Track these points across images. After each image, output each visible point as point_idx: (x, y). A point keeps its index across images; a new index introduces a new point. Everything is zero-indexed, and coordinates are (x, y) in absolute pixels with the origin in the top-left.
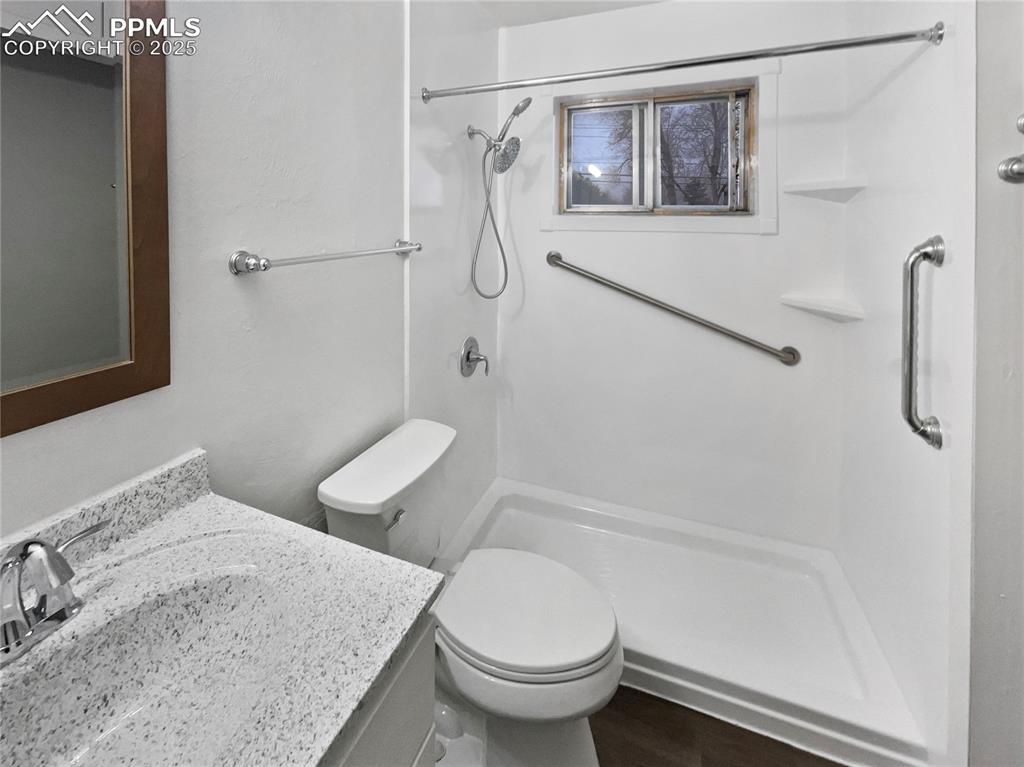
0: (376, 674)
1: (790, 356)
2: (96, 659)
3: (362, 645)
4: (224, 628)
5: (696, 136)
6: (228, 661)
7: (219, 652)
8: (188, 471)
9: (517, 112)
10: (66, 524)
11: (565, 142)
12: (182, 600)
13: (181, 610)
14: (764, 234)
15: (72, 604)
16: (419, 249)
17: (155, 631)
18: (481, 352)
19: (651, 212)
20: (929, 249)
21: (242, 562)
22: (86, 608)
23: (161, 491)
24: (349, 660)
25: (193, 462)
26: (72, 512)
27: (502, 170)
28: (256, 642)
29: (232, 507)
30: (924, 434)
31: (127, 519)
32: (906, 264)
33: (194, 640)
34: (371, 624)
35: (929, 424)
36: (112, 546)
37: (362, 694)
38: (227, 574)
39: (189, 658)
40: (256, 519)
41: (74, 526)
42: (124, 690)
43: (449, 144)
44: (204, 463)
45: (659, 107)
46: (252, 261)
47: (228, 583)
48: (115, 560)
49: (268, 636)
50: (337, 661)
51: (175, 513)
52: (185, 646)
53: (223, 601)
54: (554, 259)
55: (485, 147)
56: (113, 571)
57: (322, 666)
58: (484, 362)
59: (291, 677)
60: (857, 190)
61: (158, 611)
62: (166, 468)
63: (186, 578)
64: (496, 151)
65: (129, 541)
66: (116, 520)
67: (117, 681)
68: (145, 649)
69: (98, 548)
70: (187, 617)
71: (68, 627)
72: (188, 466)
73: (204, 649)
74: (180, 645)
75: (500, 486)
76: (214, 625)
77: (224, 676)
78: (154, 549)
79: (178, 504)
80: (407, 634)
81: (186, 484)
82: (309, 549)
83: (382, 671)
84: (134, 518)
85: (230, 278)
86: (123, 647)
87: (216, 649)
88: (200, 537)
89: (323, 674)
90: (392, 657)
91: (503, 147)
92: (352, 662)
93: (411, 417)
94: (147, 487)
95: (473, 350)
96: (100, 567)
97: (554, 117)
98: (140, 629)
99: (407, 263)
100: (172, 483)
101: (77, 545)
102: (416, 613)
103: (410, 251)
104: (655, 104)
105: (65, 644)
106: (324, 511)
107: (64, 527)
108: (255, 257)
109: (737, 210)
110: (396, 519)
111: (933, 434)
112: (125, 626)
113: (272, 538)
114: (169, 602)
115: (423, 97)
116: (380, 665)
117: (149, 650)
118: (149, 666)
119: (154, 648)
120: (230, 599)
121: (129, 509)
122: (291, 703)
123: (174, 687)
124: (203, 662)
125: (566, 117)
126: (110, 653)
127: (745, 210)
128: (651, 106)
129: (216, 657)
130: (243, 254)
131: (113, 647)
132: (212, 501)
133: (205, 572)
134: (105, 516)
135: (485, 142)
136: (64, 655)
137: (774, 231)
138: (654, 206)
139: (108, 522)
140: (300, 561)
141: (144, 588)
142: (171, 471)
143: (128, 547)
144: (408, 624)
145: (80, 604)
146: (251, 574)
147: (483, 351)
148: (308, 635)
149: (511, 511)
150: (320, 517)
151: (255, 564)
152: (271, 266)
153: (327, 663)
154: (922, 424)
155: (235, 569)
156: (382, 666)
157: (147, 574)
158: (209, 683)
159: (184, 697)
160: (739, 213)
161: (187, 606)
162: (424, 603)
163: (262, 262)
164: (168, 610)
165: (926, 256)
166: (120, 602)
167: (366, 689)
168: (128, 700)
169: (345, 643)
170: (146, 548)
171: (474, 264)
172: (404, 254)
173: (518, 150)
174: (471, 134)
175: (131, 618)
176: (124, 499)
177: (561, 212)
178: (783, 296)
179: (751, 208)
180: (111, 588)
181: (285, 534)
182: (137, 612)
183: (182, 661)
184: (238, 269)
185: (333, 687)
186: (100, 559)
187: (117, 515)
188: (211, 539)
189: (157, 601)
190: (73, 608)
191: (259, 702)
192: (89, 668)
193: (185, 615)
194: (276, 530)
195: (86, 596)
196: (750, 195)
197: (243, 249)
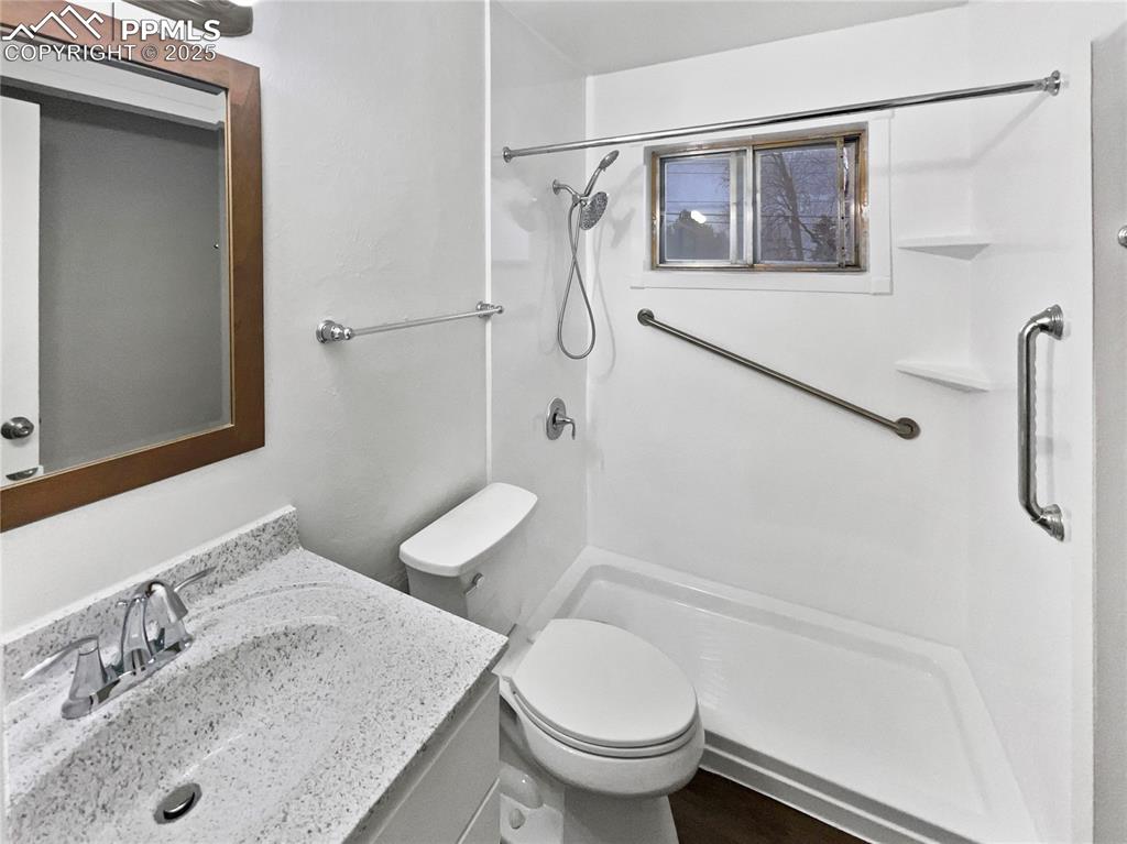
0: (440, 721)
1: (907, 429)
2: (204, 689)
3: (429, 695)
4: (310, 672)
5: (825, 169)
6: (314, 702)
7: (305, 693)
8: (281, 526)
9: (604, 165)
10: (180, 568)
11: (658, 193)
12: (276, 644)
13: (273, 652)
14: (875, 294)
15: (185, 639)
16: (501, 312)
17: (252, 669)
18: (568, 415)
19: (751, 268)
20: (1045, 321)
21: (326, 612)
22: (196, 643)
23: (257, 543)
24: (416, 707)
25: (283, 518)
26: (183, 558)
27: (589, 226)
28: (338, 686)
29: (320, 562)
30: (1043, 523)
31: (230, 567)
32: (1021, 335)
33: (284, 681)
34: (438, 678)
35: (1050, 512)
36: (216, 591)
37: (426, 738)
38: (314, 623)
39: (280, 697)
40: (340, 574)
41: (186, 571)
42: (226, 719)
43: (535, 200)
44: (294, 519)
45: (759, 155)
46: (337, 331)
47: (313, 632)
48: (219, 603)
49: (348, 682)
50: (405, 707)
51: (267, 564)
52: (277, 686)
53: (310, 647)
54: (646, 318)
55: (571, 203)
56: (217, 613)
57: (391, 710)
58: (570, 425)
59: (365, 718)
60: (981, 247)
61: (254, 651)
62: (260, 523)
63: (278, 624)
64: (582, 206)
65: (231, 587)
66: (219, 568)
67: (221, 710)
68: (243, 685)
69: (205, 592)
70: (278, 660)
71: (182, 658)
72: (280, 522)
73: (294, 690)
74: (272, 684)
75: (591, 555)
76: (301, 668)
77: (308, 714)
78: (252, 596)
79: (271, 556)
80: (470, 689)
81: (278, 538)
82: (385, 605)
83: (445, 720)
84: (234, 567)
85: (318, 347)
86: (226, 680)
87: (303, 690)
88: (289, 588)
89: (393, 718)
90: (455, 707)
91: (589, 203)
92: (418, 709)
93: (495, 480)
94: (246, 539)
95: (560, 412)
96: (207, 608)
97: (645, 168)
98: (239, 666)
99: (489, 325)
100: (266, 536)
101: (187, 588)
102: (480, 671)
103: (492, 313)
104: (754, 152)
105: (180, 672)
106: (405, 572)
107: (178, 571)
108: (340, 327)
109: (847, 266)
110: (474, 582)
111: (1055, 524)
112: (227, 662)
113: (354, 593)
114: (264, 645)
115: (505, 156)
116: (443, 715)
117: (248, 685)
118: (247, 700)
119: (251, 684)
120: (315, 646)
121: (230, 558)
122: (364, 739)
123: (266, 721)
124: (292, 701)
125: (658, 166)
126: (215, 684)
127: (856, 266)
128: (750, 153)
129: (303, 697)
130: (329, 323)
131: (218, 679)
132: (299, 555)
133: (295, 621)
134: (210, 563)
135: (571, 196)
136: (178, 682)
137: (888, 291)
138: (755, 261)
139: (212, 569)
140: (378, 616)
141: (243, 630)
142: (265, 525)
143: (229, 592)
144: (472, 680)
145: (191, 640)
146: (333, 625)
147: (570, 414)
148: (382, 683)
149: (601, 583)
150: (403, 577)
151: (338, 616)
152: (354, 335)
153: (396, 708)
154: (1042, 512)
155: (319, 619)
156: (445, 715)
157: (245, 618)
158: (297, 719)
159: (276, 730)
160: (849, 268)
161: (279, 650)
162: (488, 663)
163: (346, 331)
164: (263, 652)
165: (1044, 328)
166: (222, 641)
167: (430, 734)
168: (231, 728)
169: (414, 692)
170: (244, 594)
171: (560, 323)
172: (487, 317)
173: (605, 204)
174: (557, 189)
175: (232, 657)
176: (226, 549)
177: (654, 267)
178: (899, 362)
179: (862, 264)
180: (216, 628)
181: (365, 590)
182: (237, 650)
183: (275, 698)
184: (325, 338)
185: (400, 729)
186: (206, 602)
187: (221, 564)
188: (300, 590)
189: (253, 643)
190: (186, 642)
191: (337, 737)
192: (199, 696)
193: (277, 657)
194: (357, 586)
195: (195, 633)
196: (862, 249)
197: (330, 318)
